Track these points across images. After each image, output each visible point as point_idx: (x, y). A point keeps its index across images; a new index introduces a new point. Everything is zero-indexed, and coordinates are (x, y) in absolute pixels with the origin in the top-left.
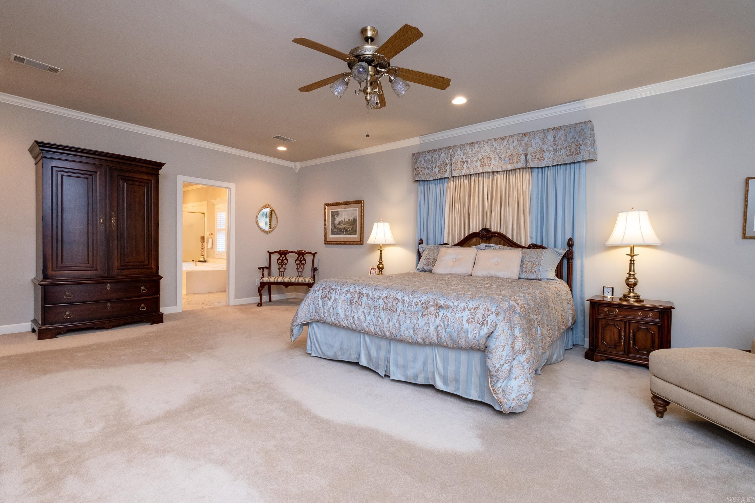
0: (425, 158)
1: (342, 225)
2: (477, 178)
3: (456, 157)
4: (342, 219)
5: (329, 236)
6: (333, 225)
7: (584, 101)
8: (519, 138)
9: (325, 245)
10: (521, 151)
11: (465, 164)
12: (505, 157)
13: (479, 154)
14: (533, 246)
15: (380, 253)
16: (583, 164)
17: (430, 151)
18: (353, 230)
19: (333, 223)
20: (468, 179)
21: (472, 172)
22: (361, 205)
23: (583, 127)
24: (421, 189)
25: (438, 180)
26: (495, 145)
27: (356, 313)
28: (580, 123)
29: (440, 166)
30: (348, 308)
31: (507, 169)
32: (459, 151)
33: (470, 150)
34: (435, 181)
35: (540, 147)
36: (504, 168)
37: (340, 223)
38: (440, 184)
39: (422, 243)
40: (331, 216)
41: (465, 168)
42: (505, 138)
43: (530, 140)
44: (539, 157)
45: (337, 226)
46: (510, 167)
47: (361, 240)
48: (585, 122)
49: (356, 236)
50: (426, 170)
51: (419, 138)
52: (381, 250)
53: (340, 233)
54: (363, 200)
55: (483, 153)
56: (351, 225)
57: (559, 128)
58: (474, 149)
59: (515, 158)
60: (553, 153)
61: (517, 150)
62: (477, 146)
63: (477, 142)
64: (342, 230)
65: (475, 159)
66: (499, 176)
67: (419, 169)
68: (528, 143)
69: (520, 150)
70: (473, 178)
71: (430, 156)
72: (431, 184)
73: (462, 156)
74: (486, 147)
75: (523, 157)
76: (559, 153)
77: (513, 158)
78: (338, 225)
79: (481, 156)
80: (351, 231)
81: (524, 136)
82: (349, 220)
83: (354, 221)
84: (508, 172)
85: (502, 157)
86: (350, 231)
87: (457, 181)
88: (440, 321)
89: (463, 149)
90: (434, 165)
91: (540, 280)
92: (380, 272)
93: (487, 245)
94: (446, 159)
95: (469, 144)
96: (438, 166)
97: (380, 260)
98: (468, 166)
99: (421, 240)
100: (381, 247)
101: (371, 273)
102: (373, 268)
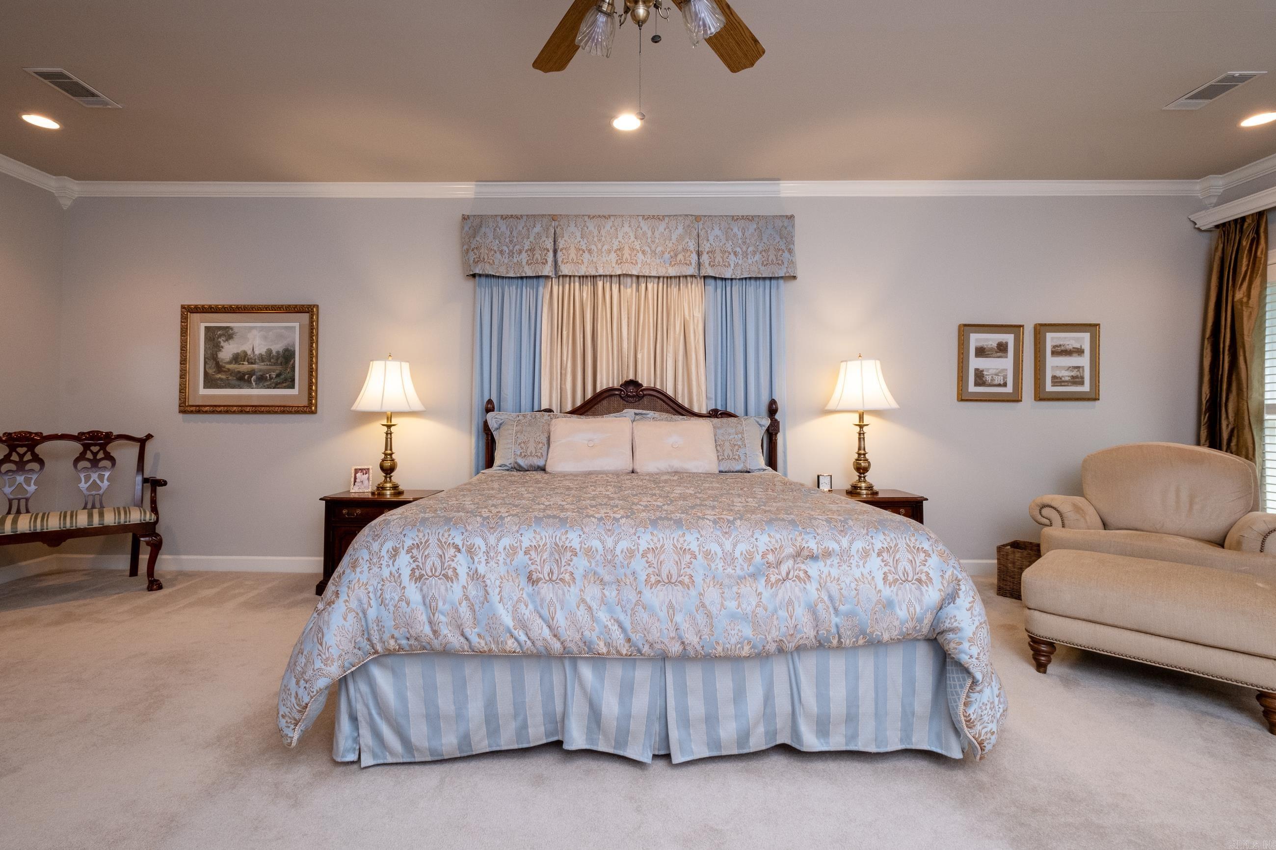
0: (495, 230)
1: (246, 363)
2: (608, 285)
3: (566, 238)
4: (247, 348)
5: (196, 390)
6: (211, 363)
7: (778, 184)
8: (688, 222)
9: (181, 415)
10: (692, 246)
11: (586, 255)
12: (663, 253)
13: (614, 240)
14: (714, 414)
15: (387, 434)
16: (781, 282)
17: (506, 218)
18: (282, 377)
19: (212, 357)
20: (589, 283)
21: (601, 272)
22: (312, 318)
23: (786, 224)
24: (483, 294)
25: (525, 280)
26: (645, 228)
27: (558, 607)
28: (780, 216)
29: (532, 250)
30: (524, 596)
31: (667, 275)
32: (572, 228)
33: (595, 228)
34: (515, 281)
35: (721, 244)
36: (662, 272)
37: (237, 358)
38: (528, 289)
39: (493, 410)
40: (206, 338)
41: (585, 261)
42: (661, 218)
43: (704, 229)
44: (721, 260)
45: (228, 366)
46: (672, 272)
47: (311, 403)
48: (787, 216)
49: (294, 392)
50: (498, 255)
51: (476, 185)
52: (389, 427)
53: (237, 383)
54: (318, 306)
55: (620, 239)
56: (275, 364)
57: (750, 218)
58: (604, 228)
59: (680, 257)
60: (741, 258)
61: (684, 243)
62: (609, 223)
63: (609, 216)
64: (246, 377)
65: (606, 247)
66: (650, 286)
67: (482, 251)
68: (702, 233)
69: (690, 244)
70: (600, 284)
71: (507, 228)
72: (506, 286)
73: (579, 239)
74: (626, 228)
75: (694, 257)
76: (751, 258)
77: (676, 255)
78: (230, 363)
79: (617, 243)
80: (278, 380)
81: (694, 221)
82: (269, 352)
83: (287, 356)
84: (665, 280)
85: (657, 252)
86: (271, 378)
87: (567, 286)
88: (817, 589)
89: (580, 225)
90: (517, 247)
91: (749, 472)
92: (386, 477)
93: (637, 411)
94: (544, 238)
95: (594, 217)
96: (526, 251)
97: (386, 449)
98: (591, 259)
99: (490, 401)
100: (389, 418)
101: (355, 481)
102: (361, 470)
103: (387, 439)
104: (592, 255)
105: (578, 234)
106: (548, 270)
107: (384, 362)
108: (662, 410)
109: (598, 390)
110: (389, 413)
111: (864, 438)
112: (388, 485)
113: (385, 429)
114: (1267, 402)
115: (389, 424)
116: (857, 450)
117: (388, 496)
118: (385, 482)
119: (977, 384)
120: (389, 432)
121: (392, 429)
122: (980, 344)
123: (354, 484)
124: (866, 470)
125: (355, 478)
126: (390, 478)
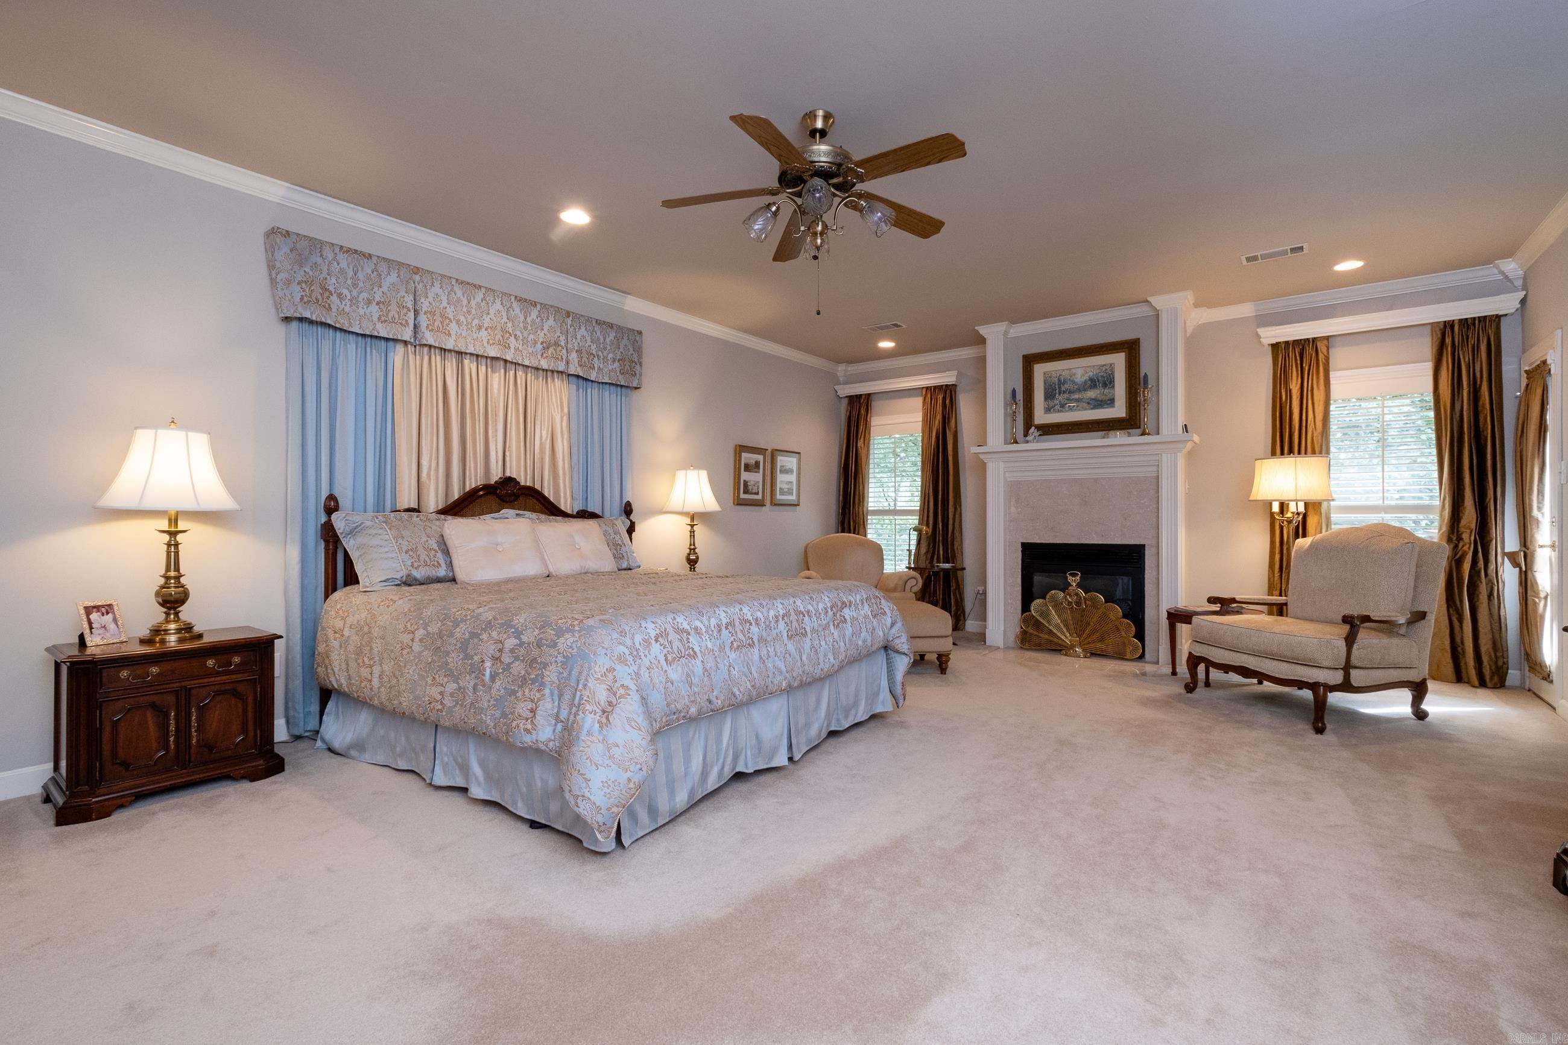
0: (331, 263)
2: (474, 366)
3: (429, 299)
11: (454, 326)
12: (535, 342)
13: (485, 315)
14: (580, 514)
15: (169, 545)
17: (348, 251)
20: (454, 358)
21: (472, 350)
24: (303, 345)
25: (370, 339)
26: (517, 310)
29: (386, 303)
31: (539, 367)
32: (437, 289)
33: (464, 297)
34: (361, 339)
35: (587, 345)
36: (535, 363)
41: (453, 333)
43: (573, 326)
44: (587, 361)
46: (544, 364)
48: (638, 331)
50: (335, 299)
51: (288, 188)
52: (173, 534)
55: (492, 315)
58: (474, 299)
59: (552, 350)
61: (555, 336)
62: (480, 295)
63: (480, 287)
65: (476, 322)
66: (518, 374)
67: (314, 288)
69: (562, 339)
70: (466, 362)
71: (349, 265)
72: (342, 343)
73: (444, 304)
74: (498, 306)
75: (565, 353)
77: (548, 348)
79: (488, 320)
81: (564, 316)
84: (534, 370)
85: (529, 339)
87: (427, 355)
89: (447, 288)
90: (364, 295)
91: (630, 569)
92: (168, 614)
93: (518, 512)
94: (403, 293)
95: (462, 283)
96: (378, 303)
97: (168, 569)
98: (459, 333)
99: (332, 497)
100: (174, 520)
101: (91, 628)
102: (97, 608)
103: (168, 553)
104: (461, 328)
105: (444, 298)
106: (407, 334)
107: (154, 431)
108: (542, 512)
109: (468, 489)
110: (173, 513)
111: (694, 536)
112: (172, 626)
113: (166, 537)
114: (869, 509)
115: (173, 529)
116: (688, 546)
117: (173, 644)
118: (167, 621)
119: (745, 492)
120: (173, 543)
121: (180, 538)
122: (746, 461)
123: (91, 633)
124: (695, 561)
125: (90, 623)
126: (177, 614)
